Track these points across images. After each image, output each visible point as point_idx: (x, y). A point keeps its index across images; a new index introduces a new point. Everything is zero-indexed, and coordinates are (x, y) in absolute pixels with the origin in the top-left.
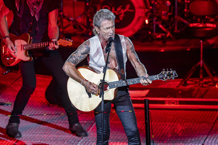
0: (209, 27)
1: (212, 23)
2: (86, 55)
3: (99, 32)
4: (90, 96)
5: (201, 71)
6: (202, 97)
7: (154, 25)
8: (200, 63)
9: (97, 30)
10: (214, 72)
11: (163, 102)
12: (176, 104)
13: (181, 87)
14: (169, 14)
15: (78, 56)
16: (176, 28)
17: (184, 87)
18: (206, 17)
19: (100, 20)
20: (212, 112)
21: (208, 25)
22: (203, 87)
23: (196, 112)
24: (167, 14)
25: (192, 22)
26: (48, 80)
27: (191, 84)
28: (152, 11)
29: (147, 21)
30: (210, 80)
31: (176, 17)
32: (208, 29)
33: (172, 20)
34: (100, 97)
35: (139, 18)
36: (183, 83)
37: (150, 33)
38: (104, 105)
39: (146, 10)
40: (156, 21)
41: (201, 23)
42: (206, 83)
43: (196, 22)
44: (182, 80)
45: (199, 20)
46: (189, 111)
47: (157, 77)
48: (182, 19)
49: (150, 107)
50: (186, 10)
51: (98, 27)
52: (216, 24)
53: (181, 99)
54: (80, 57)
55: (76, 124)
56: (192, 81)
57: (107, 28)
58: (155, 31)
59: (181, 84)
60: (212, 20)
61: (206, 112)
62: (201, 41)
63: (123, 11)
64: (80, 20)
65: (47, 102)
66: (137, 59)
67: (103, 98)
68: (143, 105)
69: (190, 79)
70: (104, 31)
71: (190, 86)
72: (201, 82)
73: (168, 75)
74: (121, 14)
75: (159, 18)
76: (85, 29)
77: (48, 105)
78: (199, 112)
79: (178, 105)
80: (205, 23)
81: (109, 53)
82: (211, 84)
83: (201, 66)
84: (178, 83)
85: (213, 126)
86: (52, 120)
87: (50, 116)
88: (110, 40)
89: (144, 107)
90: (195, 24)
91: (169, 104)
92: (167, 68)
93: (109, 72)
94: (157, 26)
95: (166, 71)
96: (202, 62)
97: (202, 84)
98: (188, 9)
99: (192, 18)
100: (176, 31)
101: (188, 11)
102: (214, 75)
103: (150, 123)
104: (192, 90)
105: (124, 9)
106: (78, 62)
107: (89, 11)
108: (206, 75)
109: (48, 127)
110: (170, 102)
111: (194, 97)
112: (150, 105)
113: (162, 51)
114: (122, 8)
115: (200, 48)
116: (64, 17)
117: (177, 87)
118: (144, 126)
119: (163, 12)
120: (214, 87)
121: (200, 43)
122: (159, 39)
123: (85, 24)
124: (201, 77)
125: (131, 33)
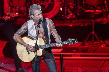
0: (97, 12)
1: (99, 10)
2: (26, 30)
3: (33, 18)
4: (29, 53)
5: (93, 37)
6: (93, 52)
7: (66, 11)
8: (92, 33)
9: (32, 17)
10: (101, 38)
11: (71, 56)
12: (79, 57)
13: (81, 47)
14: (74, 5)
15: (22, 31)
16: (78, 13)
17: (83, 47)
18: (96, 6)
19: (34, 10)
20: (99, 61)
21: (97, 11)
22: (94, 46)
23: (90, 61)
24: (73, 4)
25: (87, 9)
26: (4, 43)
27: (87, 45)
28: (64, 3)
29: (61, 9)
30: (98, 42)
31: (78, 6)
32: (97, 13)
33: (76, 8)
34: (35, 53)
35: (57, 7)
36: (82, 44)
37: (63, 16)
38: (37, 59)
39: (61, 3)
40: (67, 9)
41: (92, 10)
42: (96, 44)
43: (90, 9)
44: (82, 42)
45: (91, 8)
46: (86, 61)
47: (66, 43)
48: (81, 8)
49: (63, 58)
50: (84, 2)
51: (32, 15)
52: (101, 10)
53: (81, 54)
54: (23, 31)
55: (20, 68)
56: (88, 43)
57: (38, 15)
58: (66, 15)
59: (81, 45)
60: (99, 8)
61: (96, 61)
62: (93, 20)
63: (47, 3)
64: (22, 9)
65: (4, 56)
66: (56, 32)
67: (36, 54)
68: (60, 57)
69: (87, 42)
70: (37, 17)
71: (87, 46)
72: (93, 44)
73: (72, 42)
74: (46, 5)
75: (68, 7)
76: (25, 14)
77: (5, 58)
78: (92, 61)
79: (80, 57)
80: (95, 10)
81: (39, 28)
82: (99, 45)
83: (93, 34)
84: (80, 44)
85: (100, 69)
86: (7, 66)
87: (5, 64)
88: (40, 20)
89: (60, 58)
90: (89, 11)
91: (74, 56)
92: (72, 37)
93: (40, 39)
94: (67, 12)
95: (71, 39)
96: (93, 32)
97: (94, 45)
98: (85, 1)
99: (87, 7)
100: (78, 14)
101: (85, 3)
102: (100, 40)
103: (64, 68)
104: (87, 49)
105: (48, 3)
106: (22, 34)
107: (28, 3)
108: (96, 40)
109: (4, 70)
110: (75, 56)
111: (89, 53)
112: (63, 57)
113: (71, 26)
114: (47, 1)
115: (92, 24)
116: (13, 7)
117: (79, 47)
118: (60, 69)
119: (71, 4)
120: (100, 47)
121: (92, 21)
122: (68, 19)
123: (26, 11)
124: (93, 41)
125: (52, 16)
